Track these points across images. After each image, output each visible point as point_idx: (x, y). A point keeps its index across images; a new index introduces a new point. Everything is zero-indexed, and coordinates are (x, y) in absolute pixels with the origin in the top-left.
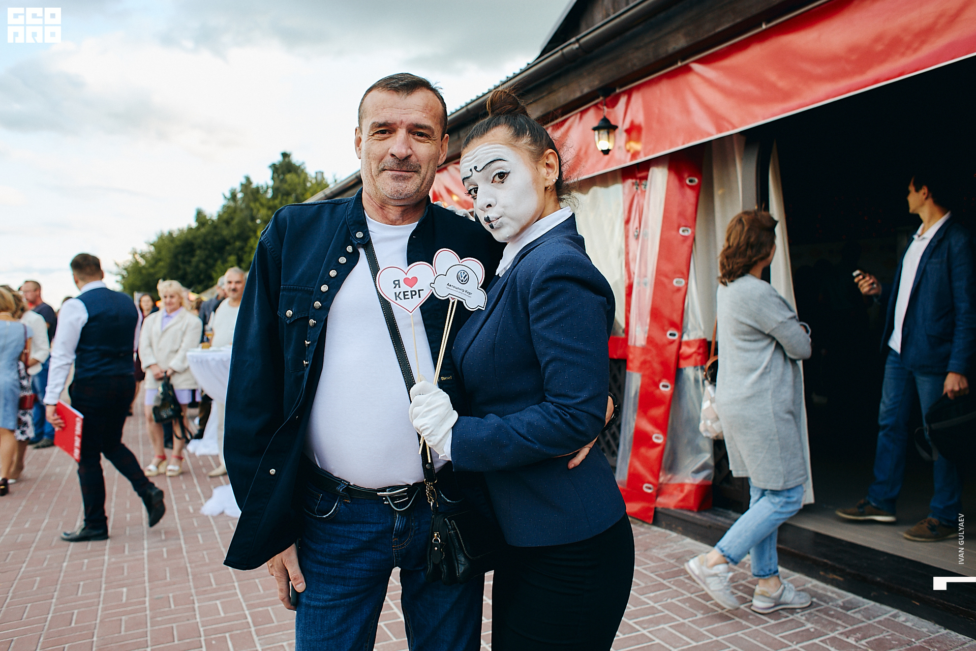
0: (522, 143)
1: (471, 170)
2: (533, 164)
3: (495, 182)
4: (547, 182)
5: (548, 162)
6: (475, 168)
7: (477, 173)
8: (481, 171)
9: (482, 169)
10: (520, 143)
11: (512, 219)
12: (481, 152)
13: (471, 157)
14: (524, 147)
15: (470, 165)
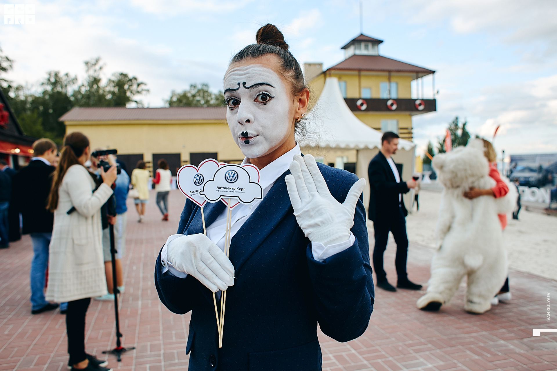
0: (288, 75)
1: (239, 84)
2: (292, 96)
3: (258, 101)
4: (297, 114)
5: (301, 98)
6: (244, 83)
7: (244, 89)
8: (248, 88)
9: (250, 87)
10: (287, 74)
11: (266, 139)
12: (254, 71)
13: (243, 72)
14: (288, 79)
15: (239, 79)
